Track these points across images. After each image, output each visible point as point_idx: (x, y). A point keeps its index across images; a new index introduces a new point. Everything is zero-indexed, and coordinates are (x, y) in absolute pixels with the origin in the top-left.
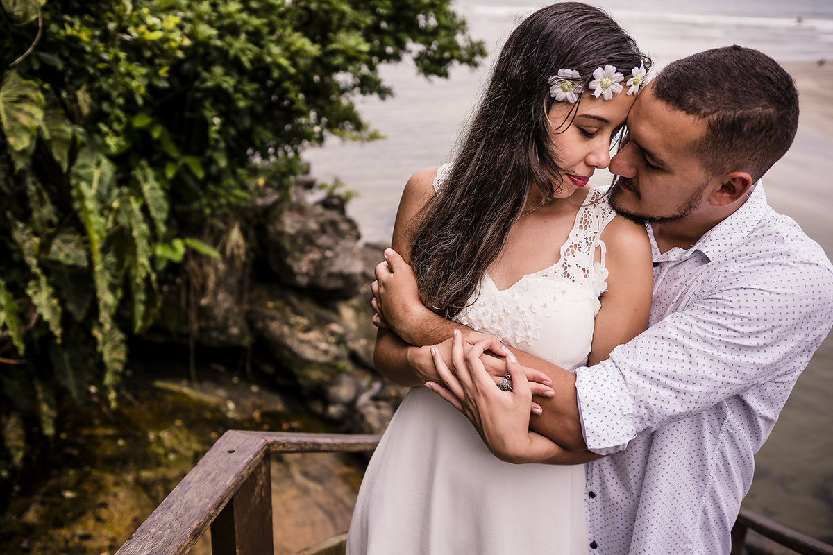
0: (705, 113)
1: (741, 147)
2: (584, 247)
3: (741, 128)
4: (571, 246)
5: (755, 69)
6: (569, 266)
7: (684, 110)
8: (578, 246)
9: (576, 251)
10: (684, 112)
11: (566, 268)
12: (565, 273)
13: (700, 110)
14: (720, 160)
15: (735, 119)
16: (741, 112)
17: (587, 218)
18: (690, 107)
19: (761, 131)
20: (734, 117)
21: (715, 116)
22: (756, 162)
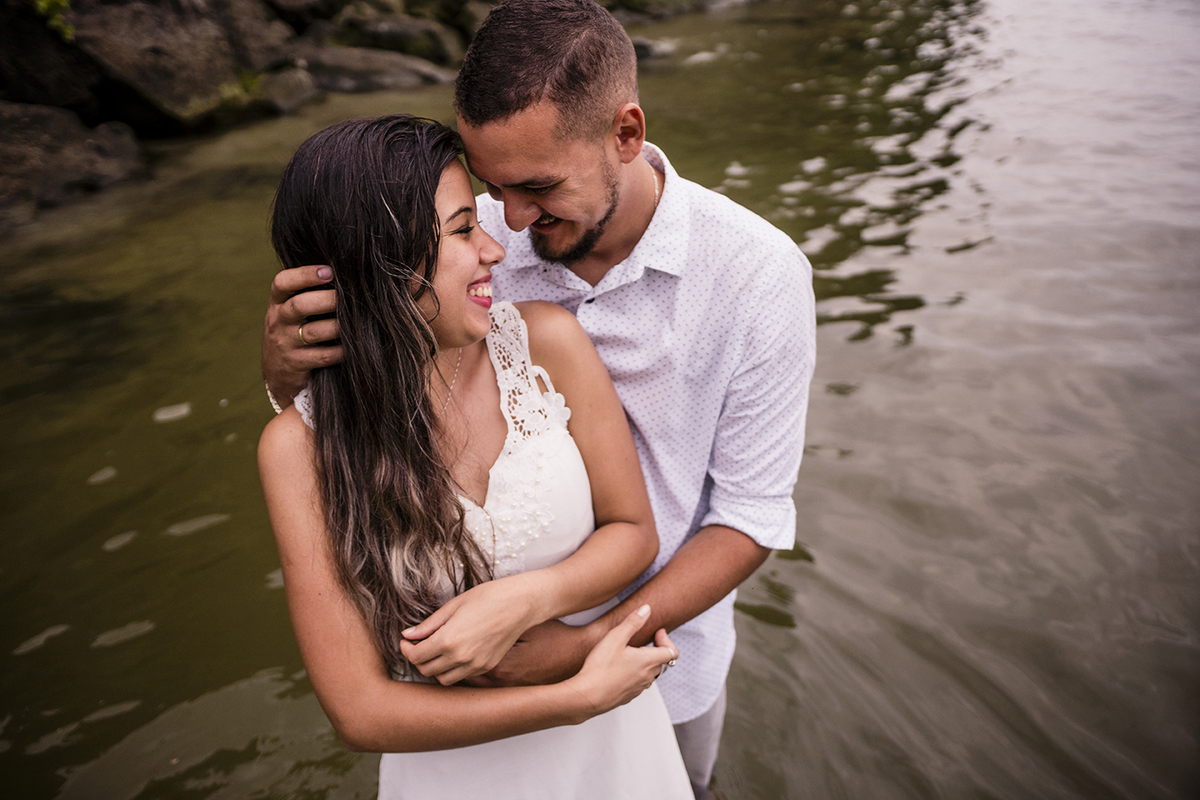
0: (537, 93)
1: (599, 88)
2: (523, 388)
3: (581, 73)
4: (510, 396)
5: (533, 13)
6: (523, 421)
7: (515, 111)
8: (516, 391)
9: (518, 397)
10: (518, 112)
11: (521, 428)
12: (524, 434)
13: (529, 95)
14: (595, 119)
15: (569, 71)
16: (564, 60)
17: (503, 353)
18: (518, 101)
19: (599, 57)
20: (565, 71)
21: (548, 86)
22: (623, 86)
